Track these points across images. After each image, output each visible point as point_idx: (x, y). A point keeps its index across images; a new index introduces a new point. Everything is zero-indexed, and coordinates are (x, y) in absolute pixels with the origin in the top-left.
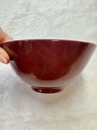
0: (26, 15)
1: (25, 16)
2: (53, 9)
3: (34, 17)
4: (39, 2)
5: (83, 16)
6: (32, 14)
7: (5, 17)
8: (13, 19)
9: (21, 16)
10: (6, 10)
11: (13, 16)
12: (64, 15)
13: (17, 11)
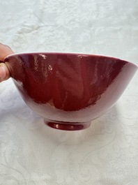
0: (39, 27)
1: (37, 29)
2: (77, 20)
3: (50, 31)
4: (56, 10)
5: (120, 30)
6: (47, 26)
7: (8, 29)
8: (20, 33)
9: (31, 29)
10: (9, 20)
11: (19, 29)
12: (92, 28)
13: (25, 22)
